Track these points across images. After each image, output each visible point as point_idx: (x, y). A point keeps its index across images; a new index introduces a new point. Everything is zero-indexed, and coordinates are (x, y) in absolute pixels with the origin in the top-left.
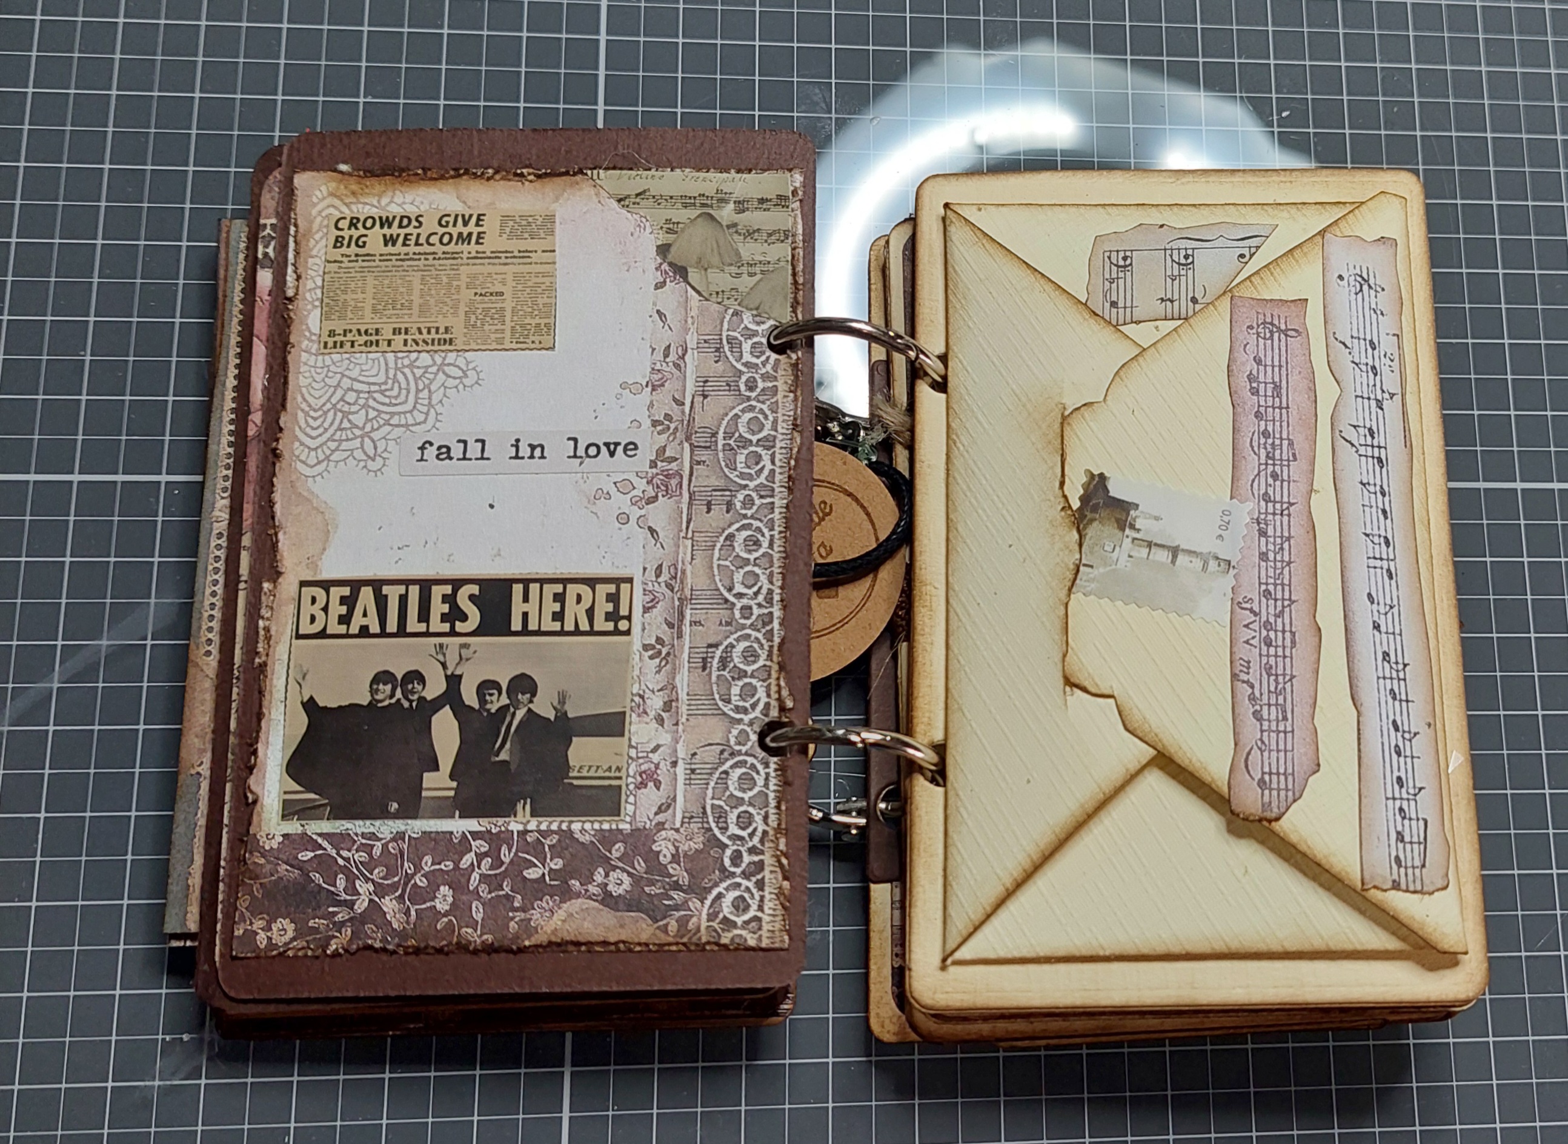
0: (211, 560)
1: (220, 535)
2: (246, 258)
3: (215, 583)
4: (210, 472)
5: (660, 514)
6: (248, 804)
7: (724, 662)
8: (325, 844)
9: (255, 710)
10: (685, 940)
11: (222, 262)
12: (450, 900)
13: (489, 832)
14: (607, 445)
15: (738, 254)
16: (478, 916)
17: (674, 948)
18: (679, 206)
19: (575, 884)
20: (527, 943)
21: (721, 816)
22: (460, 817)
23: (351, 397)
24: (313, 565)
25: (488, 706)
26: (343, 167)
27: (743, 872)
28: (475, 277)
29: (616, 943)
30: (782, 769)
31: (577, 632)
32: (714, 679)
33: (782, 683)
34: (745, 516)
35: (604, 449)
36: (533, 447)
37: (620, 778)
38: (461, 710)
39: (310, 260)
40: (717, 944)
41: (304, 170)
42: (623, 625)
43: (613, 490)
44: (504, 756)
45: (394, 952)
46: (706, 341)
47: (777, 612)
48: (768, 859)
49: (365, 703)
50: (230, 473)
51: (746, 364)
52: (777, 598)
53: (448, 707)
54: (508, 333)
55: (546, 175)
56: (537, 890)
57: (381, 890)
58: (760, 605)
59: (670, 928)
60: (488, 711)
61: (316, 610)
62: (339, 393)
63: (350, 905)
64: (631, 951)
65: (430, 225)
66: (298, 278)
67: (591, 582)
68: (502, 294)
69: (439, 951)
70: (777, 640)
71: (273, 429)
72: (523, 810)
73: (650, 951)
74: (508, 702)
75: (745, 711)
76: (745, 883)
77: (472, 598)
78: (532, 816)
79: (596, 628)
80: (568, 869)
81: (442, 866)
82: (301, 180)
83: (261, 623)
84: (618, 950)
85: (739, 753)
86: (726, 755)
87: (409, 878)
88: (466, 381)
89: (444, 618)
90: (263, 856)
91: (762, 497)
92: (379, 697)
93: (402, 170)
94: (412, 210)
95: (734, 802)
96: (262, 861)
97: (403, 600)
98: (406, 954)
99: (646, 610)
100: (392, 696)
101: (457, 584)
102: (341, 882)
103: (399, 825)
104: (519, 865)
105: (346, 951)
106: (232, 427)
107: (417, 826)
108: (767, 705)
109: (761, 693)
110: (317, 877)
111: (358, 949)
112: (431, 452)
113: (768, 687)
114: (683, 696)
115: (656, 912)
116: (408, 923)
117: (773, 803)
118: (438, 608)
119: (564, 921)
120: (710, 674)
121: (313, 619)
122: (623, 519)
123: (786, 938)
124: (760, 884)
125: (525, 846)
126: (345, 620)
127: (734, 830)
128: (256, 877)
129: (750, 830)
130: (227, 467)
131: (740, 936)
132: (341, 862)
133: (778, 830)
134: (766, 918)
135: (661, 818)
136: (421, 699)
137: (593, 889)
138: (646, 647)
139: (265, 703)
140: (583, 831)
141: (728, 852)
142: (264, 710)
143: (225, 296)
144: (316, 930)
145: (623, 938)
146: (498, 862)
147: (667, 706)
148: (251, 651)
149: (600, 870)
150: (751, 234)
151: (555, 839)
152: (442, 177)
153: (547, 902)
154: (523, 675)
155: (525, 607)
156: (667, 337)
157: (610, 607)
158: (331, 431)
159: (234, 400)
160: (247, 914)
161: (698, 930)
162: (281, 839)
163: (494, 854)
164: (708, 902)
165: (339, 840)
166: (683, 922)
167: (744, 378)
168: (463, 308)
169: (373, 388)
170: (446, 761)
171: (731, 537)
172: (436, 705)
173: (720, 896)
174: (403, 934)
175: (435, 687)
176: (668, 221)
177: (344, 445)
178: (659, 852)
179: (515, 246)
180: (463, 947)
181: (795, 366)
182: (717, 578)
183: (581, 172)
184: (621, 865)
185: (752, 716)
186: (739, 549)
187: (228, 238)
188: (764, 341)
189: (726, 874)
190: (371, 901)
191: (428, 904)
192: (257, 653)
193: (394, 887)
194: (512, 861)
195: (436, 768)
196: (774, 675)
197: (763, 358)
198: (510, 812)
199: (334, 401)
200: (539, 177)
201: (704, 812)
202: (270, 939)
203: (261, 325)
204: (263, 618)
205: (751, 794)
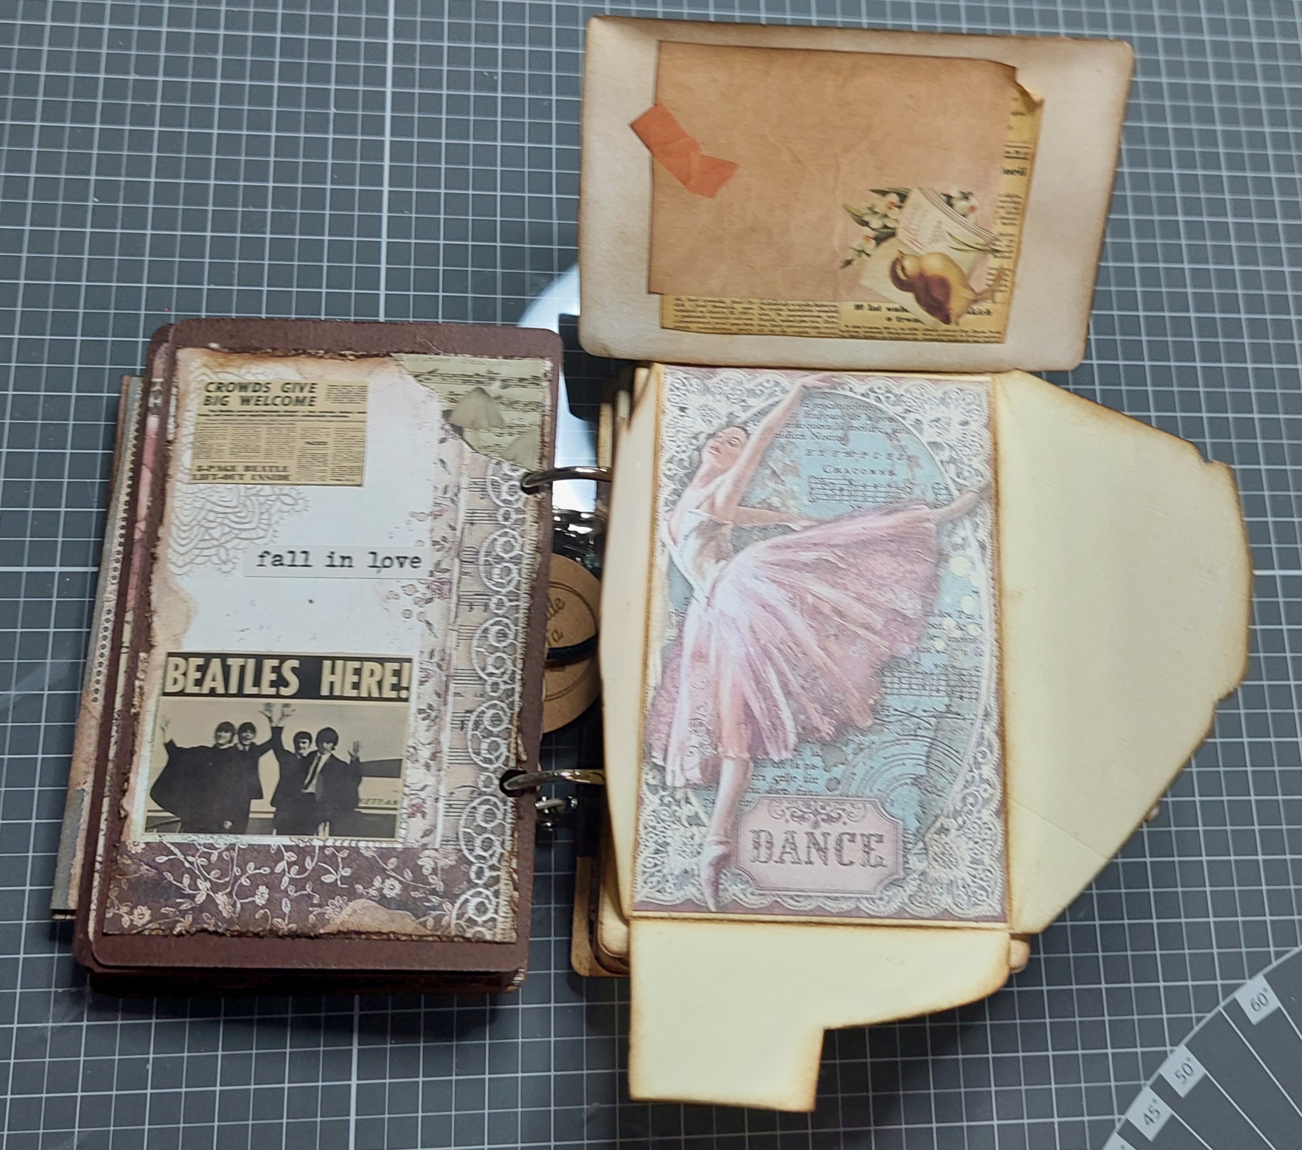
0: (101, 630)
1: (109, 612)
2: (141, 406)
3: (103, 647)
4: (104, 564)
5: (435, 611)
6: (120, 819)
7: (477, 724)
8: (176, 851)
9: (129, 748)
10: (439, 933)
11: (122, 407)
12: (266, 896)
13: (298, 846)
14: (398, 558)
15: (502, 420)
16: (286, 910)
17: (431, 939)
18: (460, 382)
19: (359, 888)
20: (322, 931)
21: (470, 840)
22: (278, 834)
23: (211, 516)
24: (177, 640)
25: (301, 751)
26: (214, 345)
27: (485, 884)
28: (306, 430)
29: (388, 934)
30: (516, 807)
31: (370, 698)
32: (469, 737)
33: (519, 742)
34: (497, 615)
35: (396, 561)
36: (343, 558)
37: (395, 809)
38: (281, 753)
39: (187, 414)
40: (463, 937)
41: (185, 346)
42: (404, 693)
43: (400, 592)
44: (311, 789)
45: (223, 935)
46: (475, 483)
47: (518, 688)
48: (503, 874)
49: (211, 745)
50: (118, 565)
51: (504, 501)
52: (518, 677)
53: (271, 752)
54: (329, 473)
55: (363, 356)
56: (331, 891)
57: (216, 888)
58: (505, 682)
59: (428, 924)
60: (301, 755)
61: (178, 674)
62: (203, 513)
63: (192, 897)
64: (398, 940)
65: (275, 390)
66: (177, 426)
67: (381, 661)
68: (325, 443)
69: (257, 935)
70: (517, 709)
71: (153, 538)
72: (324, 830)
73: (413, 940)
74: (316, 748)
75: (490, 761)
76: (486, 892)
77: (294, 670)
78: (330, 835)
79: (385, 695)
80: (355, 876)
81: (262, 871)
82: (183, 354)
83: (137, 683)
84: (389, 940)
85: (485, 794)
86: (475, 795)
87: (237, 879)
88: (298, 508)
89: (273, 684)
90: (130, 858)
91: (511, 601)
92: (221, 741)
93: (257, 349)
94: (262, 379)
95: (479, 830)
96: (129, 862)
97: (243, 669)
98: (232, 936)
99: (422, 683)
100: (230, 741)
101: (283, 658)
102: (186, 880)
103: (231, 839)
104: (319, 872)
105: (188, 932)
106: (123, 532)
107: (244, 840)
108: (508, 757)
109: (503, 749)
110: (169, 876)
111: (197, 931)
112: (268, 560)
113: (509, 745)
114: (445, 748)
115: (417, 910)
116: (234, 912)
117: (509, 832)
118: (268, 676)
119: (350, 915)
120: (466, 734)
121: (175, 681)
122: (407, 614)
123: (514, 934)
124: (497, 894)
125: (324, 858)
126: (199, 683)
127: (479, 851)
128: (124, 874)
129: (490, 852)
130: (117, 561)
131: (480, 932)
132: (187, 865)
133: (511, 853)
134: (500, 919)
135: (425, 840)
136: (253, 744)
137: (373, 892)
138: (421, 711)
139: (137, 743)
140: (367, 848)
141: (474, 868)
142: (136, 748)
143: (123, 434)
144: (166, 916)
145: (393, 930)
146: (303, 870)
147: (434, 756)
148: (128, 703)
149: (379, 878)
150: (512, 404)
151: (345, 854)
152: (286, 356)
153: (338, 901)
154: (329, 729)
155: (332, 678)
156: (447, 479)
157: (394, 680)
158: (195, 541)
159: (125, 511)
160: (116, 902)
161: (449, 926)
162: (143, 846)
163: (300, 863)
164: (457, 905)
165: (187, 849)
166: (438, 919)
167: (502, 511)
168: (297, 453)
169: (229, 510)
170: (269, 789)
171: (486, 631)
172: (262, 749)
173: (466, 901)
174: (230, 921)
175: (263, 736)
176: (451, 393)
177: (206, 552)
178: (422, 866)
179: (337, 407)
180: (274, 933)
181: (539, 503)
182: (475, 661)
183: (388, 355)
184: (394, 874)
185: (495, 766)
186: (492, 640)
187: (127, 390)
188: (518, 484)
189: (472, 885)
190: (208, 895)
191: (250, 899)
192: (133, 706)
193: (226, 885)
194: (313, 870)
195: (260, 796)
196: (514, 735)
197: (516, 497)
198: (314, 831)
199: (199, 518)
200: (357, 357)
201: (457, 838)
202: (132, 921)
203: (148, 457)
204: (138, 679)
205: (492, 824)
